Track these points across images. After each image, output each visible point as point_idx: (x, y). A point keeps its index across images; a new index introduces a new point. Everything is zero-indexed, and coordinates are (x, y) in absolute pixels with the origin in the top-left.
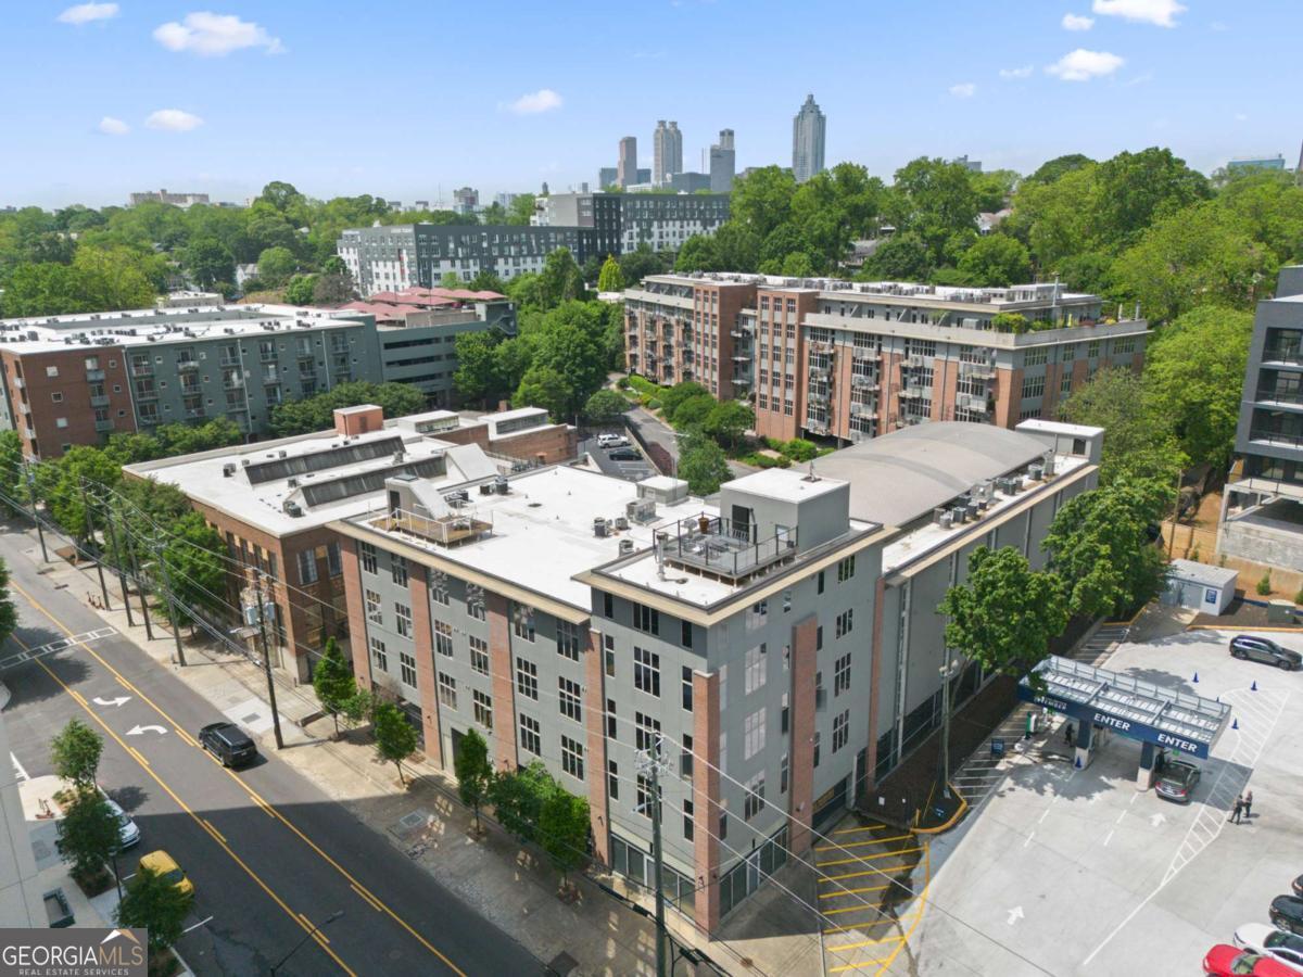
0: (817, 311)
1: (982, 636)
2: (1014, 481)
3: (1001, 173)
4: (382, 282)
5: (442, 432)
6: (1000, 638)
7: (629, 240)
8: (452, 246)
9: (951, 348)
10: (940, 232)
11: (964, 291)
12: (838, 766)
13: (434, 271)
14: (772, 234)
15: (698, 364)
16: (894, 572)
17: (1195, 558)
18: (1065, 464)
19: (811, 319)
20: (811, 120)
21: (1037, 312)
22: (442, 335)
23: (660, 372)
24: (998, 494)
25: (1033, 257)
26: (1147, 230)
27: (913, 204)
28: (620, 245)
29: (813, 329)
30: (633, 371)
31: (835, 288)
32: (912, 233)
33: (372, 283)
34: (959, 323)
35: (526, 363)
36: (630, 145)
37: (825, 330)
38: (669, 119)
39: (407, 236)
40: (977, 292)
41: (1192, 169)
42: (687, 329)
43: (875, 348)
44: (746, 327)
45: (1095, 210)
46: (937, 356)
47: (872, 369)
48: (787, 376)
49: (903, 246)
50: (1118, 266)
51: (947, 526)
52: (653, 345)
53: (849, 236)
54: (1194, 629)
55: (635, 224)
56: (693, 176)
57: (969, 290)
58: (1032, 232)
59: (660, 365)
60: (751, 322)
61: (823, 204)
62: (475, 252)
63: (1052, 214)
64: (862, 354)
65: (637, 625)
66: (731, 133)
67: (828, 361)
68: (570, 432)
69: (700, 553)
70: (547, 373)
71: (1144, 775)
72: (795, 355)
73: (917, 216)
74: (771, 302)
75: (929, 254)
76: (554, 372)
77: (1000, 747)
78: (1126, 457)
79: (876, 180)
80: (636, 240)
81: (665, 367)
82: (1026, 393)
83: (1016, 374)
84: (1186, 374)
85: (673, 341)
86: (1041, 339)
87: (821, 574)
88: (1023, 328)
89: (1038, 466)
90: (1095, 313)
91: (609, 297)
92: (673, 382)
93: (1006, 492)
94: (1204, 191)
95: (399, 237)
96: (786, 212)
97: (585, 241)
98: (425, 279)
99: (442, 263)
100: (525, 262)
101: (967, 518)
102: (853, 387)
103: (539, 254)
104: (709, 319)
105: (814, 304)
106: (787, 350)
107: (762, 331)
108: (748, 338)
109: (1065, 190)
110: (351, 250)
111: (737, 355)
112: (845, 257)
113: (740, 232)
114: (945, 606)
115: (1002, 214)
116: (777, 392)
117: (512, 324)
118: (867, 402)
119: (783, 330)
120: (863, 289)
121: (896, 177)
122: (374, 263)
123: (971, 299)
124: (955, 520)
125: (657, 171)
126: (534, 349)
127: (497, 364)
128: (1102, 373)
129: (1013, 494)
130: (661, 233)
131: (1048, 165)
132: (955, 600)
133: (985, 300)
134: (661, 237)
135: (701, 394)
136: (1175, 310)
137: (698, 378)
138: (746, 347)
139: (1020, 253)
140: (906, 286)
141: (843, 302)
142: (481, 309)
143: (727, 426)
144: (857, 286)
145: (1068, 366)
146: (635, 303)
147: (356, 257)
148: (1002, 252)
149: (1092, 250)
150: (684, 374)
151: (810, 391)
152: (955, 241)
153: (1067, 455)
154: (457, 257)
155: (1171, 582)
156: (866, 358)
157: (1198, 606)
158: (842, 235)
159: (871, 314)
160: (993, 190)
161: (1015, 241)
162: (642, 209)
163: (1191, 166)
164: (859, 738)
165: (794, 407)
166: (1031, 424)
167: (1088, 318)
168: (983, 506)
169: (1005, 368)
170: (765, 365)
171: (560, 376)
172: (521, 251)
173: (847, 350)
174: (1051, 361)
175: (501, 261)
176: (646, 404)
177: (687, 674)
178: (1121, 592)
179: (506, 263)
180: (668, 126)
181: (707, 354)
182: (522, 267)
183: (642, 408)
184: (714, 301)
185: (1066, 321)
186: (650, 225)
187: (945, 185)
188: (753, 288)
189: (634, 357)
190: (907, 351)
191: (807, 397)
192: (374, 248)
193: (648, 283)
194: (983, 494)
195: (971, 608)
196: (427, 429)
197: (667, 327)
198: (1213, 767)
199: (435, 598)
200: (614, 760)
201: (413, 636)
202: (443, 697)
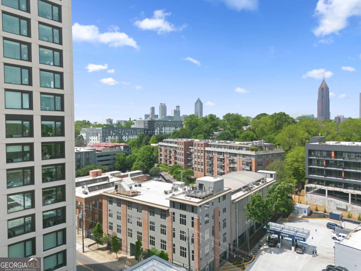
0: (208, 147)
1: (255, 214)
2: (258, 183)
3: (247, 117)
4: (92, 141)
5: (117, 176)
6: (258, 213)
7: (157, 132)
8: (112, 132)
9: (240, 155)
10: (234, 130)
11: (242, 143)
12: (224, 247)
13: (107, 139)
14: (194, 130)
15: (178, 160)
16: (234, 200)
17: (301, 203)
18: (269, 180)
19: (207, 149)
20: (199, 104)
21: (259, 147)
22: (112, 154)
23: (168, 162)
24: (254, 186)
25: (257, 136)
26: (282, 130)
27: (227, 123)
28: (154, 133)
29: (207, 151)
30: (161, 163)
31: (212, 142)
32: (228, 130)
33: (89, 142)
34: (242, 149)
35: (134, 161)
36: (153, 109)
37: (210, 151)
38: (163, 103)
39: (100, 130)
40: (245, 143)
41: (291, 117)
42: (175, 152)
43: (223, 155)
44: (190, 151)
45: (270, 125)
46: (237, 157)
47: (222, 160)
48: (201, 162)
49: (226, 133)
50: (276, 138)
51: (244, 191)
52: (166, 156)
53: (212, 131)
54: (302, 219)
55: (158, 128)
56: (169, 117)
57: (243, 142)
58: (256, 130)
59: (168, 161)
60: (192, 150)
61: (206, 123)
62: (117, 134)
63: (260, 126)
64: (220, 157)
65: (181, 209)
66: (179, 107)
67: (211, 158)
68: (148, 176)
69: (193, 193)
70: (140, 163)
71: (293, 248)
72: (203, 157)
73: (228, 126)
74: (197, 145)
75: (232, 135)
76: (142, 162)
77: (260, 244)
78: (282, 179)
79: (218, 118)
80: (159, 131)
81: (169, 161)
82: (259, 165)
83: (256, 160)
84: (293, 161)
85: (172, 155)
86: (261, 153)
87: (219, 198)
88: (256, 150)
89: (263, 180)
90: (272, 148)
91: (153, 145)
92: (171, 165)
93: (256, 185)
94: (294, 122)
95: (98, 130)
96: (197, 125)
97: (146, 132)
98: (104, 140)
99: (109, 137)
100: (130, 137)
101: (248, 190)
102: (218, 165)
103: (134, 135)
104: (181, 149)
105: (207, 145)
106: (201, 156)
107: (195, 152)
108: (191, 154)
109: (263, 121)
110: (84, 133)
111: (188, 158)
112: (212, 136)
113: (186, 129)
114: (246, 207)
115: (248, 126)
116: (199, 167)
117: (130, 151)
118: (221, 168)
119: (200, 151)
120: (218, 142)
121: (223, 117)
122: (90, 137)
123: (244, 144)
124: (246, 191)
125: (160, 115)
126: (136, 157)
127: (126, 161)
128: (275, 160)
129: (258, 186)
130: (165, 130)
131: (258, 116)
132: (248, 205)
133: (247, 144)
134: (165, 131)
135: (180, 167)
136: (290, 148)
137: (179, 164)
138: (190, 156)
139: (254, 135)
140: (228, 142)
141: (214, 145)
142: (122, 148)
143: (187, 175)
144: (217, 142)
145: (267, 159)
146: (161, 146)
147: (85, 135)
148: (249, 135)
149: (270, 135)
150: (175, 163)
151: (207, 166)
152: (238, 132)
153: (269, 178)
154: (113, 135)
155: (295, 208)
156: (220, 158)
157: (302, 214)
158: (211, 131)
159: (221, 148)
160: (246, 121)
161: (252, 132)
162: (160, 124)
163: (291, 116)
164: (229, 240)
165: (203, 170)
166: (260, 171)
167: (271, 149)
168: (252, 188)
169: (253, 159)
170: (196, 160)
171: (144, 163)
172: (129, 134)
173: (216, 156)
174: (263, 158)
175: (124, 136)
176: (165, 171)
177: (193, 218)
178: (284, 209)
179: (125, 137)
180: (163, 104)
181: (181, 158)
182: (129, 138)
183: (164, 172)
184: (182, 145)
185: (266, 149)
186: (162, 128)
187: (235, 119)
188: (192, 142)
189: (161, 159)
190: (230, 155)
191: (206, 168)
192: (91, 133)
193: (165, 141)
194: (251, 185)
195: (251, 207)
196: (113, 175)
197: (170, 152)
198: (308, 247)
199: (128, 209)
200: (174, 243)
201: (121, 220)
202: (128, 235)
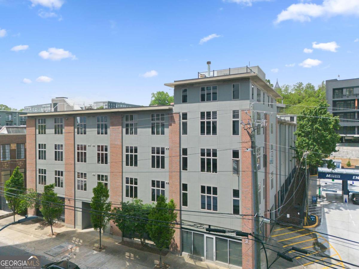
65: (203, 100)
87: (269, 97)
177: (235, 114)
199: (78, 133)
200: (183, 182)
201: (64, 160)
202: (78, 186)
